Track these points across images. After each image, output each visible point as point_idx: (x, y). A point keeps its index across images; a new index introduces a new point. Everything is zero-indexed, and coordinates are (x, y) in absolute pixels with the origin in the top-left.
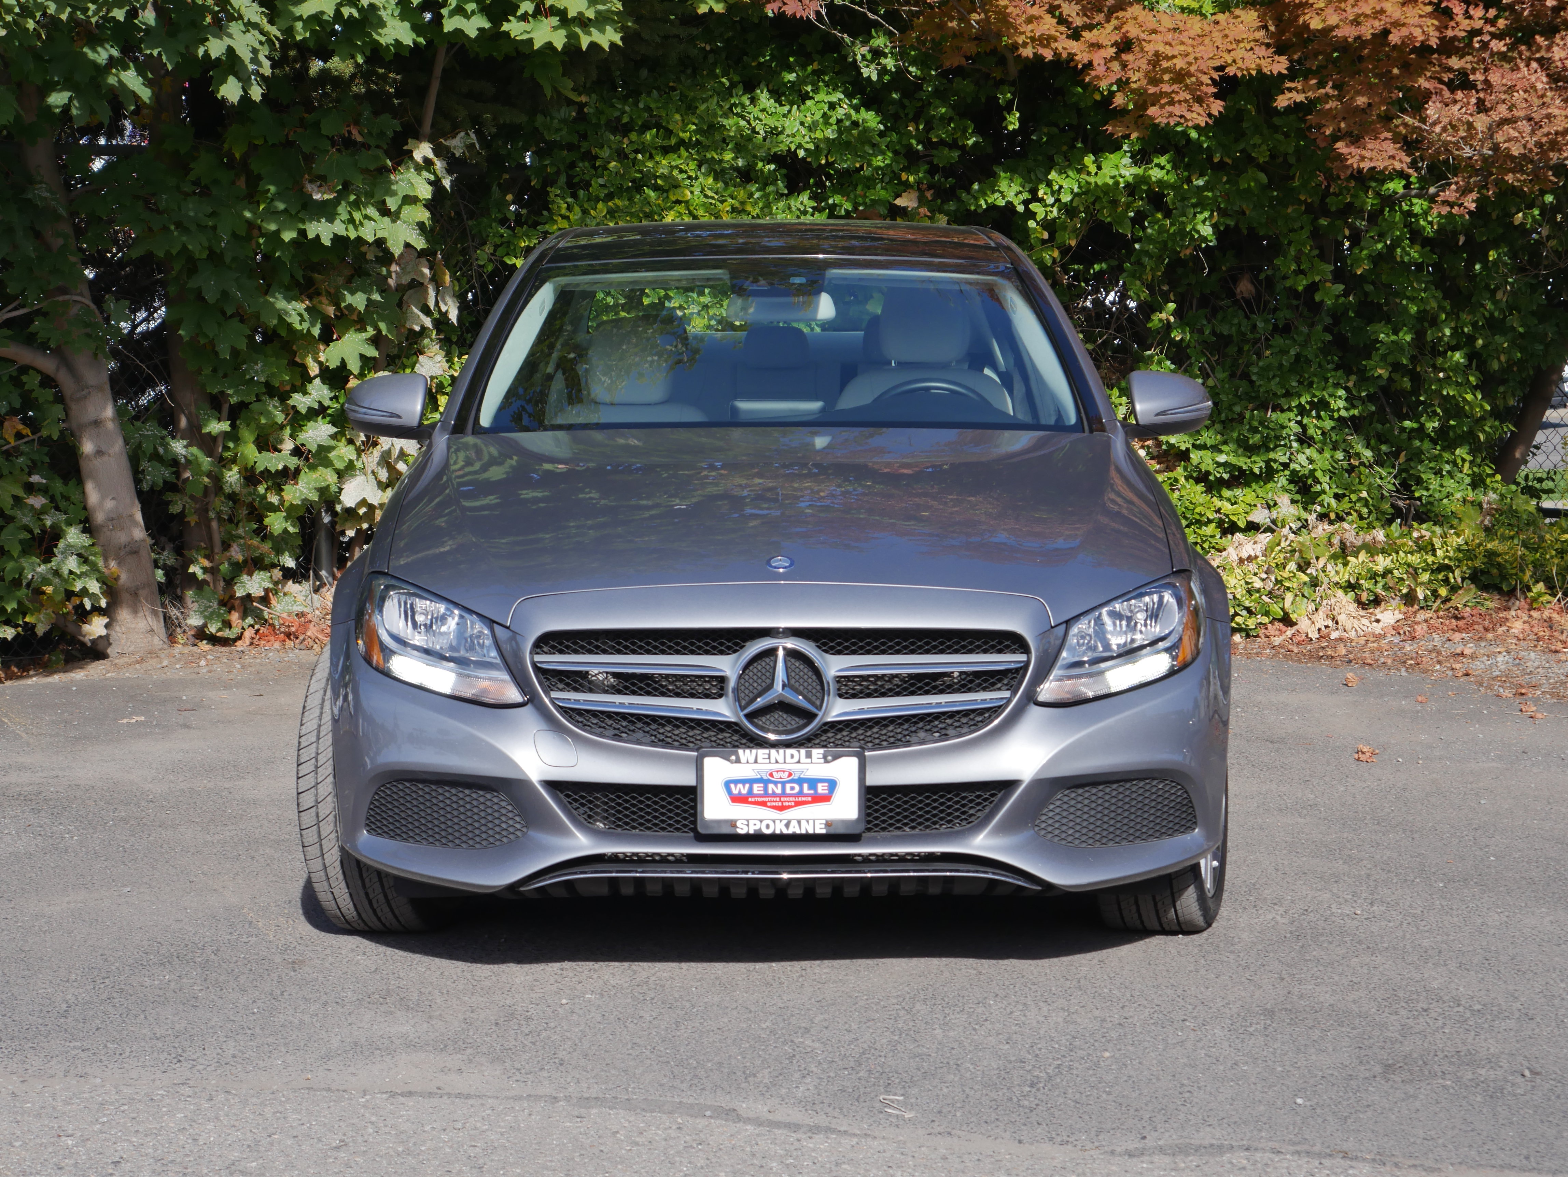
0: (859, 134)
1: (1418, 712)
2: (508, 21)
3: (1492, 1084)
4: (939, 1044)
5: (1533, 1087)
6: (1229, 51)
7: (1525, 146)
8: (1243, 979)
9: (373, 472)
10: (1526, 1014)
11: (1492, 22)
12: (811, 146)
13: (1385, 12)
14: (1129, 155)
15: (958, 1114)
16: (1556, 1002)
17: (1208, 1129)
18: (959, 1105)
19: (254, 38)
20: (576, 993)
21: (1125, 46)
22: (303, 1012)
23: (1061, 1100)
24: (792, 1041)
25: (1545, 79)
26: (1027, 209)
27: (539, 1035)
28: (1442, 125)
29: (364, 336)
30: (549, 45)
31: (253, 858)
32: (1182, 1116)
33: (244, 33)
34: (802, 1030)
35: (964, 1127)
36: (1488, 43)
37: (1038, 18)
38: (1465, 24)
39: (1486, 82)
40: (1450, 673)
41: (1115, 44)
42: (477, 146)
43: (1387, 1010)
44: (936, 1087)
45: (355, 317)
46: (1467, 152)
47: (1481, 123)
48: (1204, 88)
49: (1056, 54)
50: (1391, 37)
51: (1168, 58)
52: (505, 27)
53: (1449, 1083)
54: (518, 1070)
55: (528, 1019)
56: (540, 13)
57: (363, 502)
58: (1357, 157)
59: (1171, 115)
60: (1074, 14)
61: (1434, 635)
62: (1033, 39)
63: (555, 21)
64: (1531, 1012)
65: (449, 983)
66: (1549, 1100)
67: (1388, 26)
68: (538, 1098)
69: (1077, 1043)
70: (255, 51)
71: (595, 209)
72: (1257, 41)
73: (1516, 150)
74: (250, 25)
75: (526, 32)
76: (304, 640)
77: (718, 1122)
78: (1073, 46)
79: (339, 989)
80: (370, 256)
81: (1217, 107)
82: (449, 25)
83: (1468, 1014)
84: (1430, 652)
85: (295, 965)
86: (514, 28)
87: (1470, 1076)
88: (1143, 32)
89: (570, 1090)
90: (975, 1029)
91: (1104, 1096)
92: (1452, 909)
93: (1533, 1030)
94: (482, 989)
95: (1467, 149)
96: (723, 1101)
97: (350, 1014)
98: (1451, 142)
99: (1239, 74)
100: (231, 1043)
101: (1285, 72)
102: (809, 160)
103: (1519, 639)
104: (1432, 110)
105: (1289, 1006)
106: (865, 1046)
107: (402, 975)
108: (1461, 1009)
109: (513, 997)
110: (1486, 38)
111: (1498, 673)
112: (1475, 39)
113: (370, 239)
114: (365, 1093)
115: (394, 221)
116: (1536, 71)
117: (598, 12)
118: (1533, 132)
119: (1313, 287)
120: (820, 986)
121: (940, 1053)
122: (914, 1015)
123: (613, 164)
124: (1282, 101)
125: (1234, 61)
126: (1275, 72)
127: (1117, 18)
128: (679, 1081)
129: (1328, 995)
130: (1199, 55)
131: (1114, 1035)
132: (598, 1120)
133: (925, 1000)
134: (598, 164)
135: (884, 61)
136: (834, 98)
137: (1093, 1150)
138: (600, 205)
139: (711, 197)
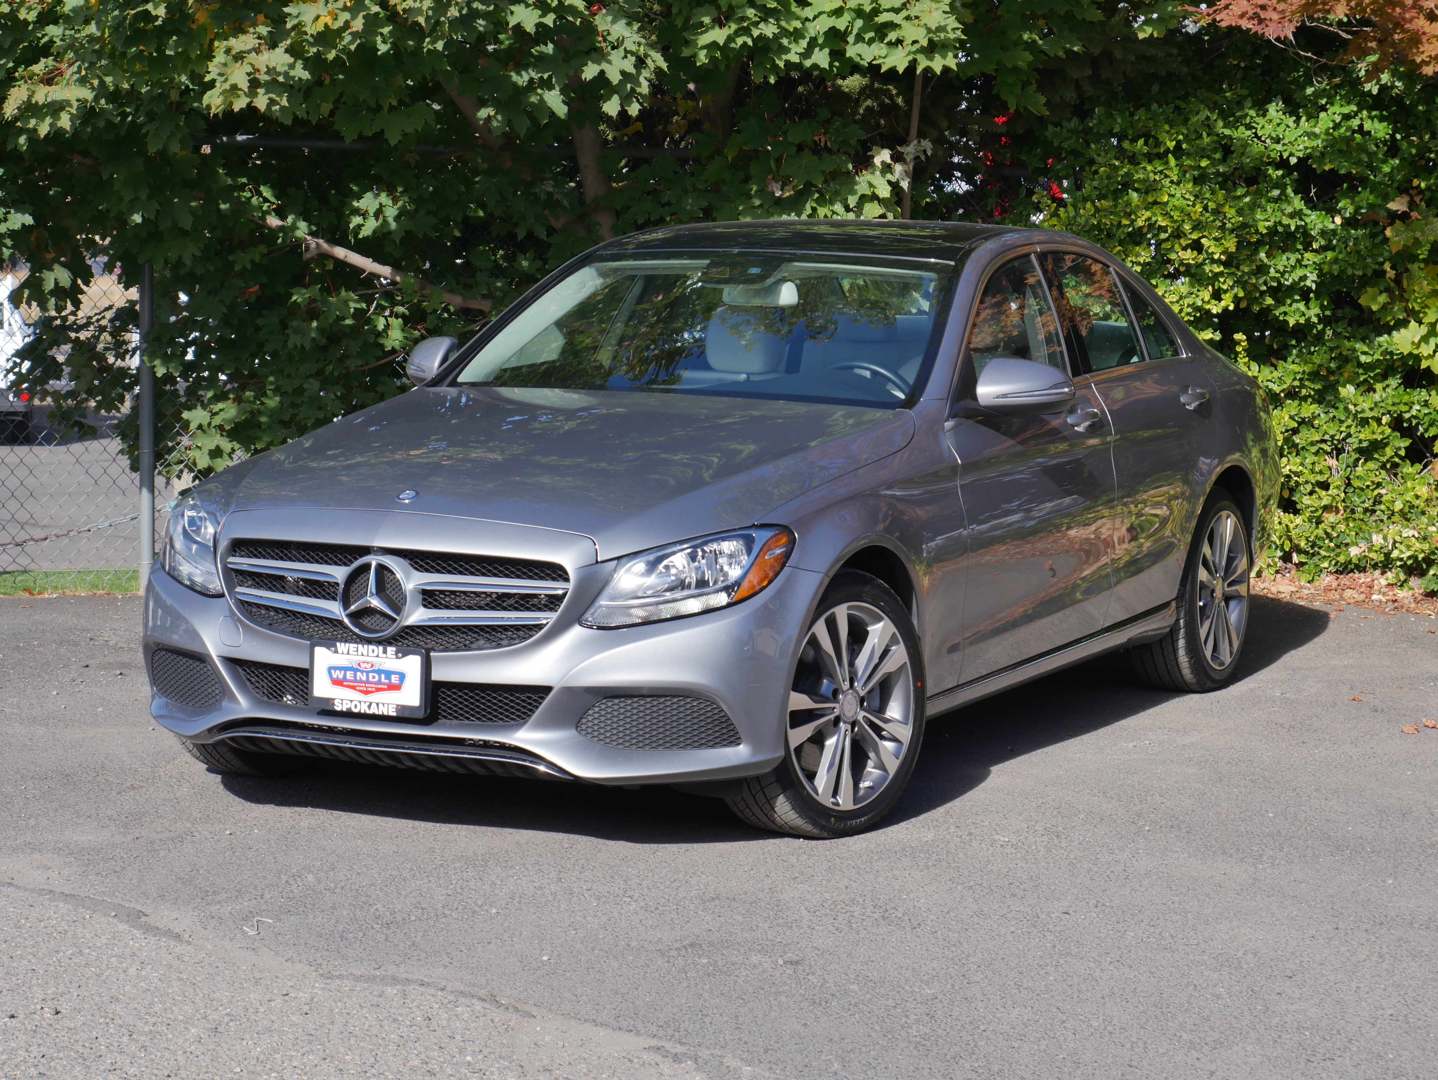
12: (1301, 154)
71: (1084, 208)
74: (628, 52)
102: (1314, 166)
123: (1102, 169)
134: (1093, 169)
135: (1382, 76)
136: (1346, 110)
137: (321, 972)
138: (1089, 205)
139: (1189, 200)
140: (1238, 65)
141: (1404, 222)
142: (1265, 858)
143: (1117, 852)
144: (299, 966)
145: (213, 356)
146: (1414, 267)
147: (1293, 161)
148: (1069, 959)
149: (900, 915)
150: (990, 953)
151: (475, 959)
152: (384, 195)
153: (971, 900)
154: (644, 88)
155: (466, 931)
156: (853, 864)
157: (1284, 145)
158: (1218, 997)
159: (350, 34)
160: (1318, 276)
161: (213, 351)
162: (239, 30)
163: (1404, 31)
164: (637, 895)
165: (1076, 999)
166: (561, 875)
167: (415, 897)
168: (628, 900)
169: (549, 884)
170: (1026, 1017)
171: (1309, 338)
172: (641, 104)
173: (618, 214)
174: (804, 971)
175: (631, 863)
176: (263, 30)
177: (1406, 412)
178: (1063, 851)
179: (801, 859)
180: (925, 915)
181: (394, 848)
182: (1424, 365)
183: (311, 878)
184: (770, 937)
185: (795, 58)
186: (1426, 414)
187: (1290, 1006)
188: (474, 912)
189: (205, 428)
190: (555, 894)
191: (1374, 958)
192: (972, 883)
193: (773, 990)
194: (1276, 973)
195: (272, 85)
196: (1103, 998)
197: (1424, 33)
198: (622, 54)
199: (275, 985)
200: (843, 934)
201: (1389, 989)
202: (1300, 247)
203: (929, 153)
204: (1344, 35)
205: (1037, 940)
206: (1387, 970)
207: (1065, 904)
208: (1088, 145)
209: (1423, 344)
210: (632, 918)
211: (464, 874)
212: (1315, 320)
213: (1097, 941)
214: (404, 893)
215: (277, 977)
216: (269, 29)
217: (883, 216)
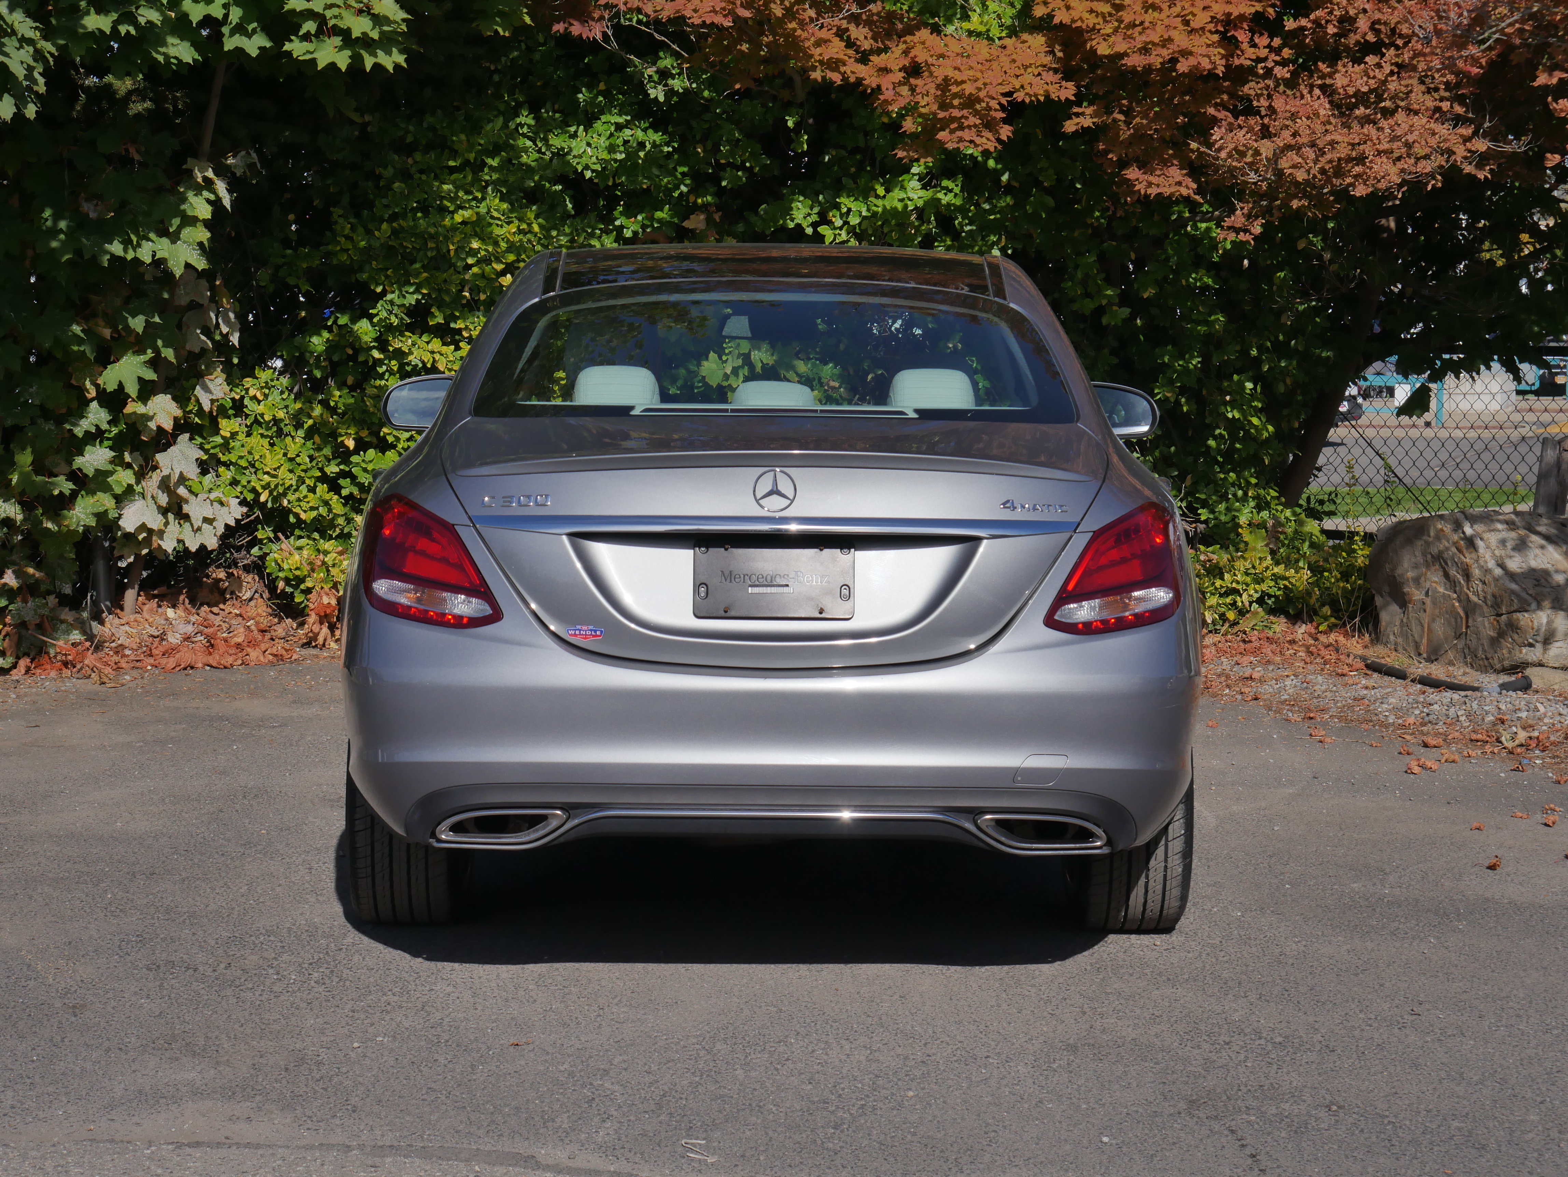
0: (645, 155)
1: (1209, 737)
2: (291, 41)
3: (1296, 1119)
4: (741, 1085)
5: (1337, 1121)
6: (1017, 76)
7: (1308, 172)
8: (1045, 1014)
9: (153, 497)
10: (1327, 1046)
11: (1278, 51)
12: (598, 167)
13: (1172, 40)
14: (917, 177)
15: (762, 1158)
16: (1357, 1033)
17: (1014, 1170)
18: (762, 1148)
19: (26, 54)
20: (368, 1036)
21: (914, 70)
22: (84, 1059)
23: (866, 1142)
24: (591, 1084)
25: (1328, 106)
26: (815, 231)
27: (330, 1081)
28: (1228, 150)
29: (143, 358)
30: (332, 66)
31: (31, 897)
32: (987, 1158)
33: (18, 49)
34: (601, 1072)
35: (768, 1171)
36: (1272, 69)
37: (827, 41)
38: (1251, 52)
39: (1271, 108)
40: (1239, 697)
41: (903, 69)
42: (259, 166)
43: (1189, 1043)
44: (739, 1129)
45: (132, 339)
46: (1252, 177)
47: (1266, 148)
48: (992, 113)
49: (845, 79)
50: (1179, 66)
51: (958, 83)
52: (287, 47)
53: (1253, 1118)
54: (310, 1117)
55: (319, 1064)
56: (323, 33)
57: (143, 527)
58: (1145, 183)
59: (961, 140)
60: (862, 38)
61: (1223, 659)
62: (821, 62)
63: (337, 41)
64: (1331, 1045)
65: (236, 1026)
66: (1353, 1134)
67: (1176, 55)
68: (330, 1147)
69: (880, 1082)
70: (30, 69)
71: (379, 230)
72: (1044, 66)
73: (1301, 176)
74: (24, 41)
75: (308, 52)
76: (81, 669)
77: (517, 1169)
78: (862, 71)
79: (123, 1034)
80: (148, 277)
81: (1006, 132)
82: (230, 44)
83: (1270, 1047)
84: (1219, 676)
85: (75, 1010)
86: (296, 48)
87: (1274, 1111)
88: (932, 56)
89: (364, 1138)
90: (777, 1069)
91: (909, 1137)
92: (1250, 938)
93: (1335, 1062)
94: (271, 1032)
95: (1252, 174)
96: (521, 1147)
97: (133, 1061)
98: (1235, 167)
99: (1027, 100)
100: (10, 1093)
101: (1073, 98)
102: (596, 181)
103: (1306, 663)
104: (1217, 134)
105: (1091, 1041)
106: (666, 1088)
107: (187, 1019)
108: (1263, 1042)
109: (303, 1041)
110: (1270, 64)
111: (1286, 697)
112: (1260, 66)
113: (148, 260)
114: (150, 1144)
115: (174, 242)
116: (1319, 98)
117: (382, 33)
118: (1316, 161)
119: (1100, 311)
120: (618, 1026)
121: (742, 1094)
122: (715, 1054)
123: (397, 185)
124: (1070, 126)
125: (1022, 87)
126: (1063, 99)
127: (905, 42)
128: (475, 1128)
129: (1130, 1029)
130: (988, 81)
131: (918, 1073)
132: (393, 1169)
133: (725, 1039)
135: (672, 82)
139: (498, 219)
147: (589, 175)
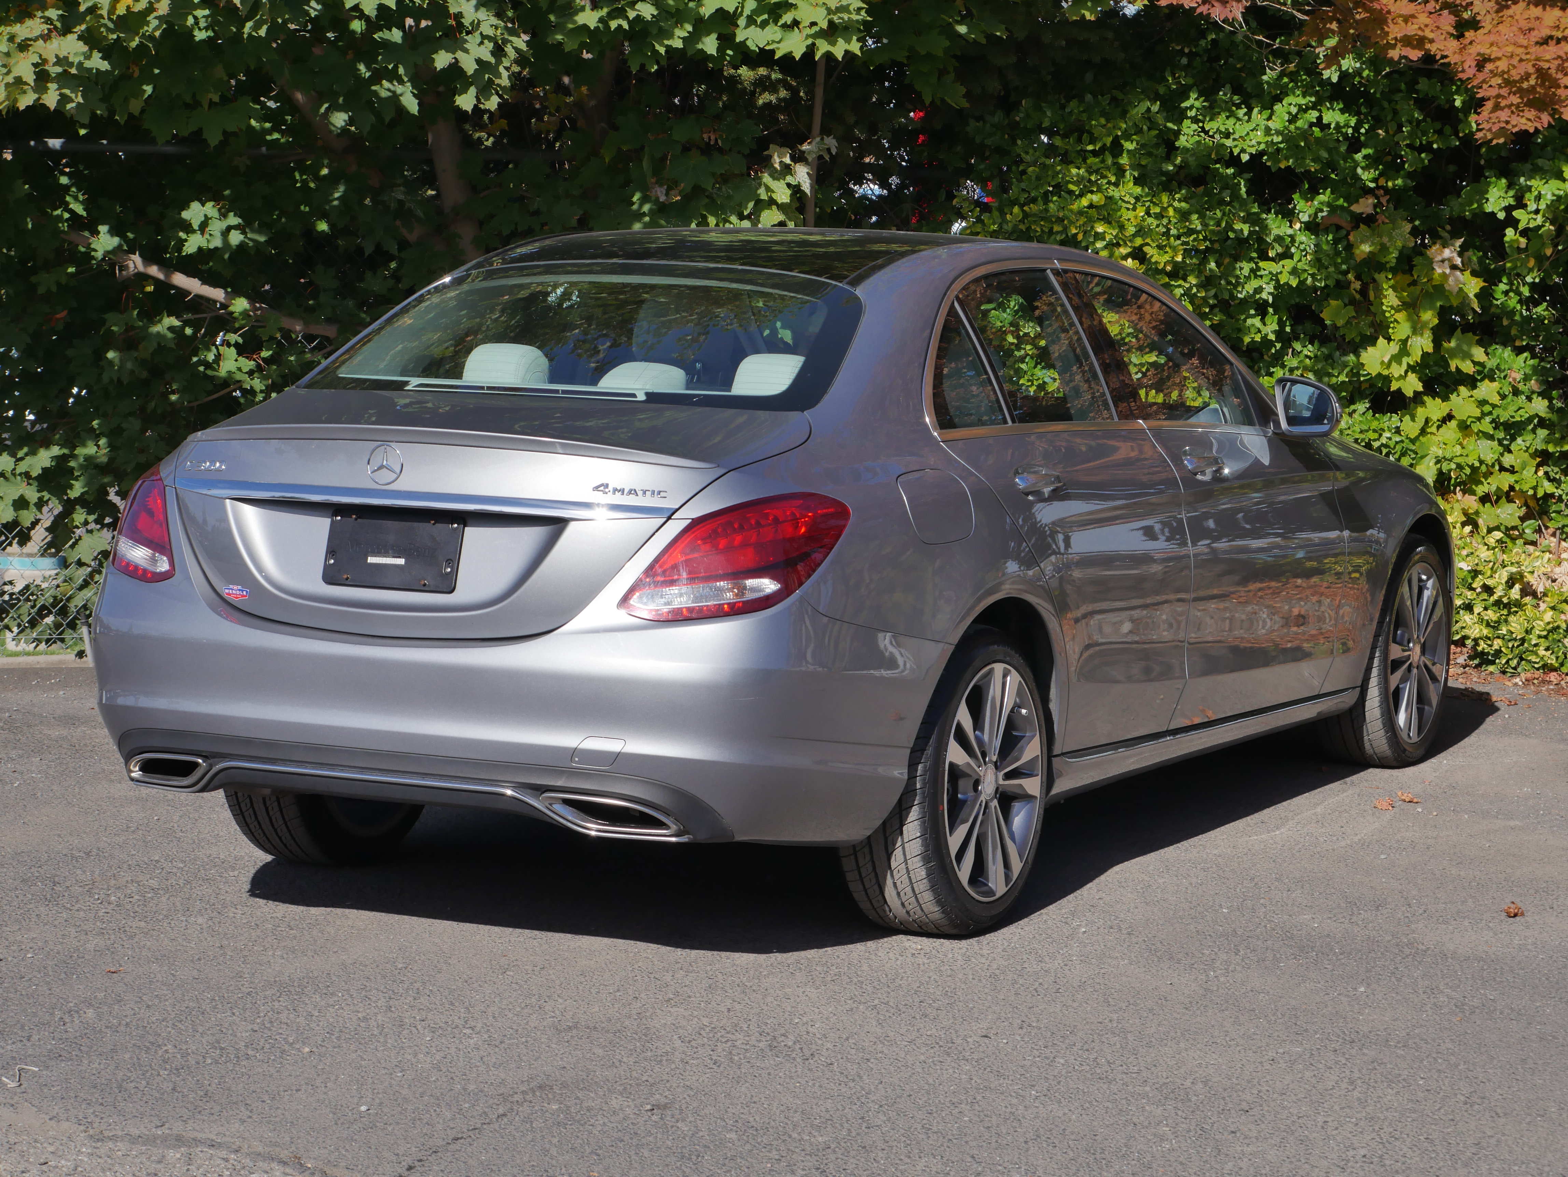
12: (1258, 150)
102: (1252, 163)
134: (1021, 168)
135: (1342, 62)
136: (1302, 101)
137: (91, 1132)
138: (1016, 209)
139: (1128, 202)
140: (1182, 51)
141: (1369, 226)
142: (1218, 964)
143: (1047, 959)
144: (65, 1125)
145: (17, 393)
146: (1380, 277)
147: (1245, 158)
148: (988, 1094)
149: (790, 1044)
150: (894, 1090)
151: (279, 1111)
152: (210, 204)
153: (874, 1023)
154: (504, 80)
155: (271, 1076)
156: (737, 981)
157: (1234, 140)
158: (1162, 1139)
159: (156, 18)
160: (1275, 288)
161: (16, 386)
162: (24, 15)
163: (1366, 9)
164: (479, 1025)
165: (994, 1145)
166: (391, 1003)
167: (213, 1035)
168: (468, 1031)
169: (376, 1014)
170: (934, 1169)
171: (1265, 357)
172: (500, 96)
173: (481, 224)
174: (673, 1116)
175: (475, 985)
176: (53, 13)
177: (1375, 440)
178: (983, 960)
179: (677, 976)
180: (820, 1042)
181: (195, 973)
182: (1394, 386)
183: (90, 1013)
184: (634, 1074)
185: (678, 44)
186: (1397, 443)
187: (1245, 1148)
188: (283, 1052)
189: (8, 475)
190: (381, 1027)
191: (1344, 1085)
192: (876, 1002)
193: (635, 1142)
194: (1230, 1105)
195: (64, 79)
196: (1026, 1142)
197: (1389, 12)
198: (479, 40)
199: (32, 1151)
200: (722, 1068)
201: (1362, 1123)
202: (1254, 255)
203: (834, 151)
204: (1299, 15)
205: (951, 1071)
206: (1359, 1099)
207: (985, 1025)
208: (1014, 143)
209: (1394, 364)
210: (472, 1055)
211: (276, 1004)
212: (1272, 337)
213: (1022, 1071)
214: (201, 1029)
215: (36, 1141)
216: (60, 12)
217: (782, 224)
